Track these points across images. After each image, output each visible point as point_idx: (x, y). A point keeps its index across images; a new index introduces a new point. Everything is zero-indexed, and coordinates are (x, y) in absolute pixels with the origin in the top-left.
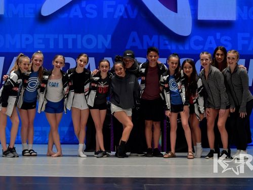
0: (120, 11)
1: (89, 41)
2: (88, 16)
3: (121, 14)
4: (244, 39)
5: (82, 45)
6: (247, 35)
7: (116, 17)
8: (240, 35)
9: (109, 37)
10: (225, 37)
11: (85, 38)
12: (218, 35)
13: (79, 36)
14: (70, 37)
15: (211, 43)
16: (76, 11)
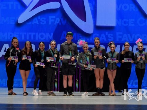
0: (58, 21)
1: (42, 36)
2: (41, 23)
3: (58, 23)
4: (119, 35)
5: (38, 38)
6: (121, 33)
7: (55, 24)
8: (118, 33)
9: (52, 34)
10: (110, 34)
11: (40, 34)
12: (107, 33)
13: (37, 33)
14: (32, 34)
15: (103, 37)
16: (35, 21)
